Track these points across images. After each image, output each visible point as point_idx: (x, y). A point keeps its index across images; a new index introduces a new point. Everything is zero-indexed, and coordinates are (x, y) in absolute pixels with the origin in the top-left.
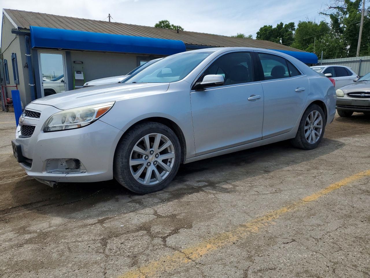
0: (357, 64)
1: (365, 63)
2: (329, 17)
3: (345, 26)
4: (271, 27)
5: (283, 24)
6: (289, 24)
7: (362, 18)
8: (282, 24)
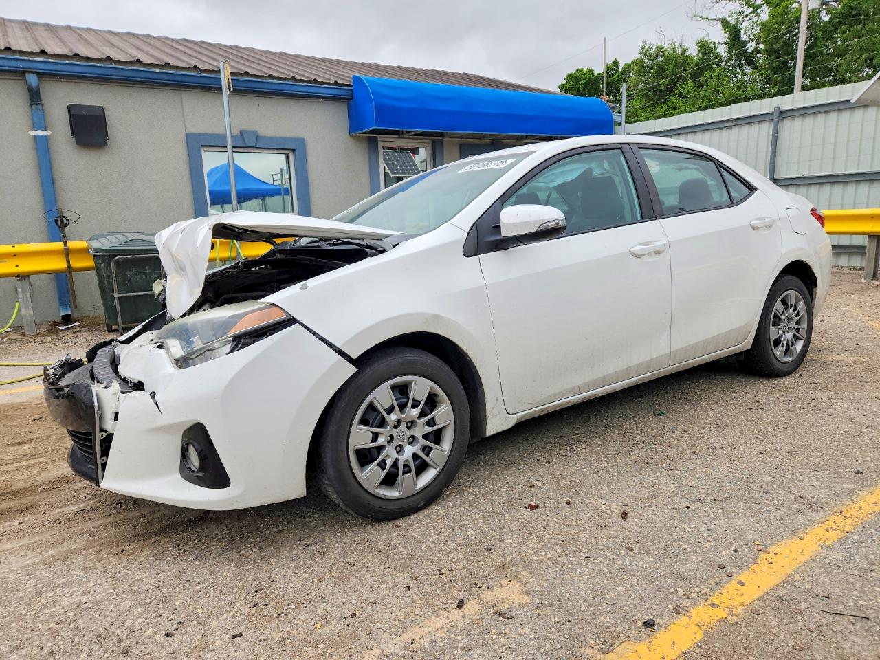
0: (766, 129)
1: (798, 122)
2: (720, 25)
3: (762, 46)
4: (591, 71)
5: (618, 63)
6: (633, 62)
7: (804, 18)
8: (616, 63)
